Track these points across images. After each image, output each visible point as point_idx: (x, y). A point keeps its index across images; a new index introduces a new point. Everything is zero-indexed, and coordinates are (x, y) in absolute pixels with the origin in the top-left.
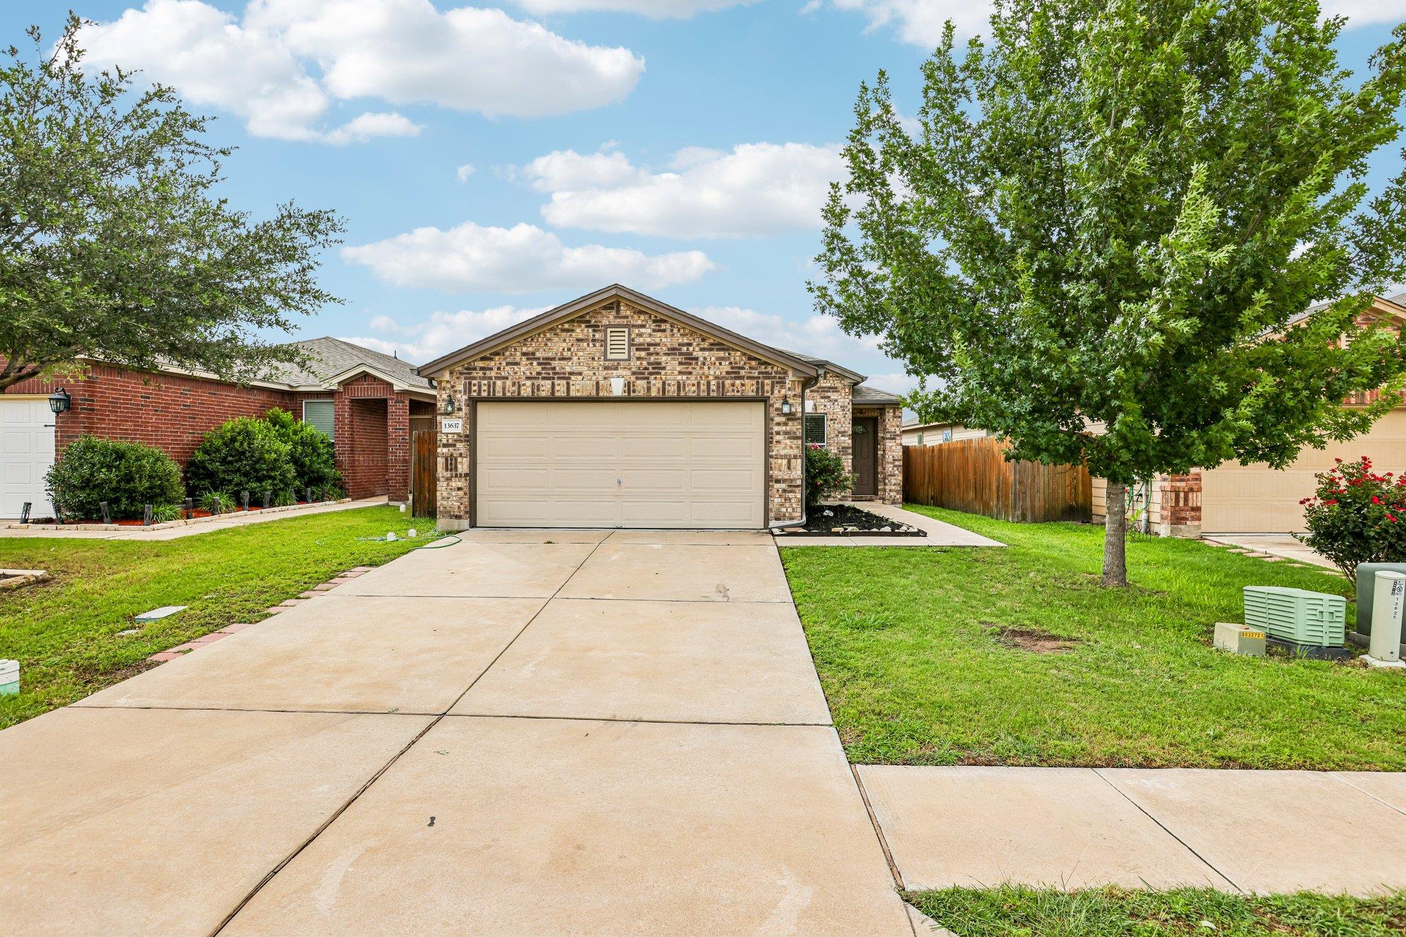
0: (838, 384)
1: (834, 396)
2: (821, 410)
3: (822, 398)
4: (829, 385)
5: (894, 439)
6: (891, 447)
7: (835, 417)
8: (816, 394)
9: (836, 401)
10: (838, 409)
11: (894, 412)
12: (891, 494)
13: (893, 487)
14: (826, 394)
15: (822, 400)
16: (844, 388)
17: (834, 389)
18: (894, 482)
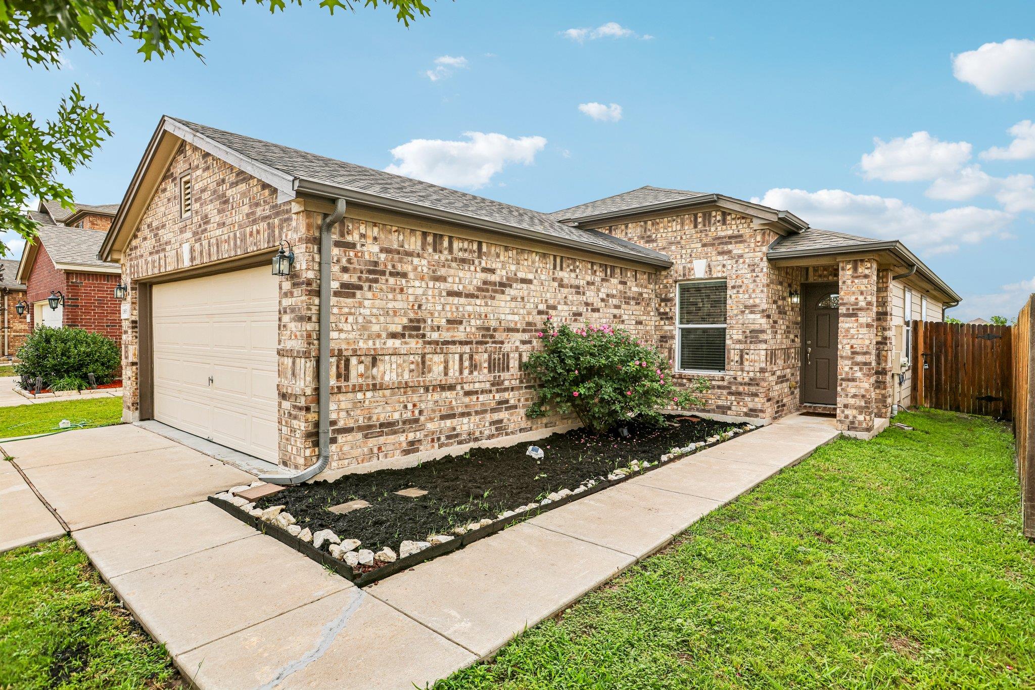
0: (744, 230)
1: (737, 249)
2: (717, 273)
3: (720, 253)
4: (730, 232)
5: (854, 315)
6: (848, 330)
7: (739, 282)
8: (710, 249)
9: (741, 256)
10: (744, 270)
11: (855, 269)
12: (847, 412)
13: (851, 401)
14: (726, 248)
15: (720, 258)
16: (753, 236)
17: (738, 238)
18: (853, 391)
